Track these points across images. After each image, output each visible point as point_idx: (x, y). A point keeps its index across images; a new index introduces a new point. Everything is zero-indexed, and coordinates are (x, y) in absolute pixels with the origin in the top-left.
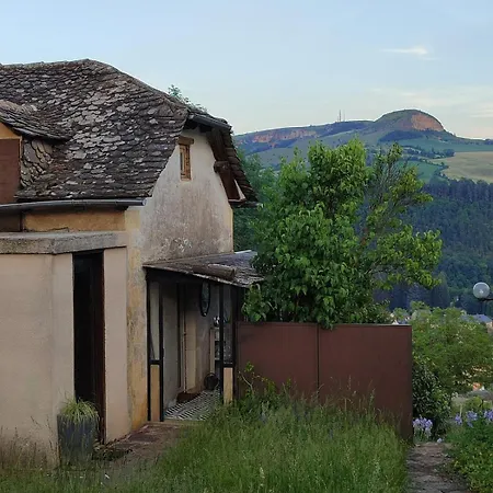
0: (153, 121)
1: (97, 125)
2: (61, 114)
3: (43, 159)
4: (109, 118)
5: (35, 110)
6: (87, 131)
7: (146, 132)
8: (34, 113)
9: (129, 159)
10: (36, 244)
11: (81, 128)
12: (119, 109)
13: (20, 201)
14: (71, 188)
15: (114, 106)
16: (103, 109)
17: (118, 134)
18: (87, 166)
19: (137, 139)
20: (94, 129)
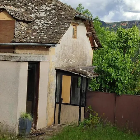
0: (63, 17)
1: (44, 17)
2: (32, 12)
3: (23, 28)
4: (48, 15)
5: (23, 10)
6: (40, 19)
7: (60, 20)
8: (22, 12)
9: (53, 30)
10: (15, 58)
11: (38, 18)
12: (52, 11)
13: (13, 42)
14: (31, 39)
15: (50, 10)
16: (46, 11)
17: (50, 21)
18: (38, 31)
19: (57, 23)
20: (43, 18)
